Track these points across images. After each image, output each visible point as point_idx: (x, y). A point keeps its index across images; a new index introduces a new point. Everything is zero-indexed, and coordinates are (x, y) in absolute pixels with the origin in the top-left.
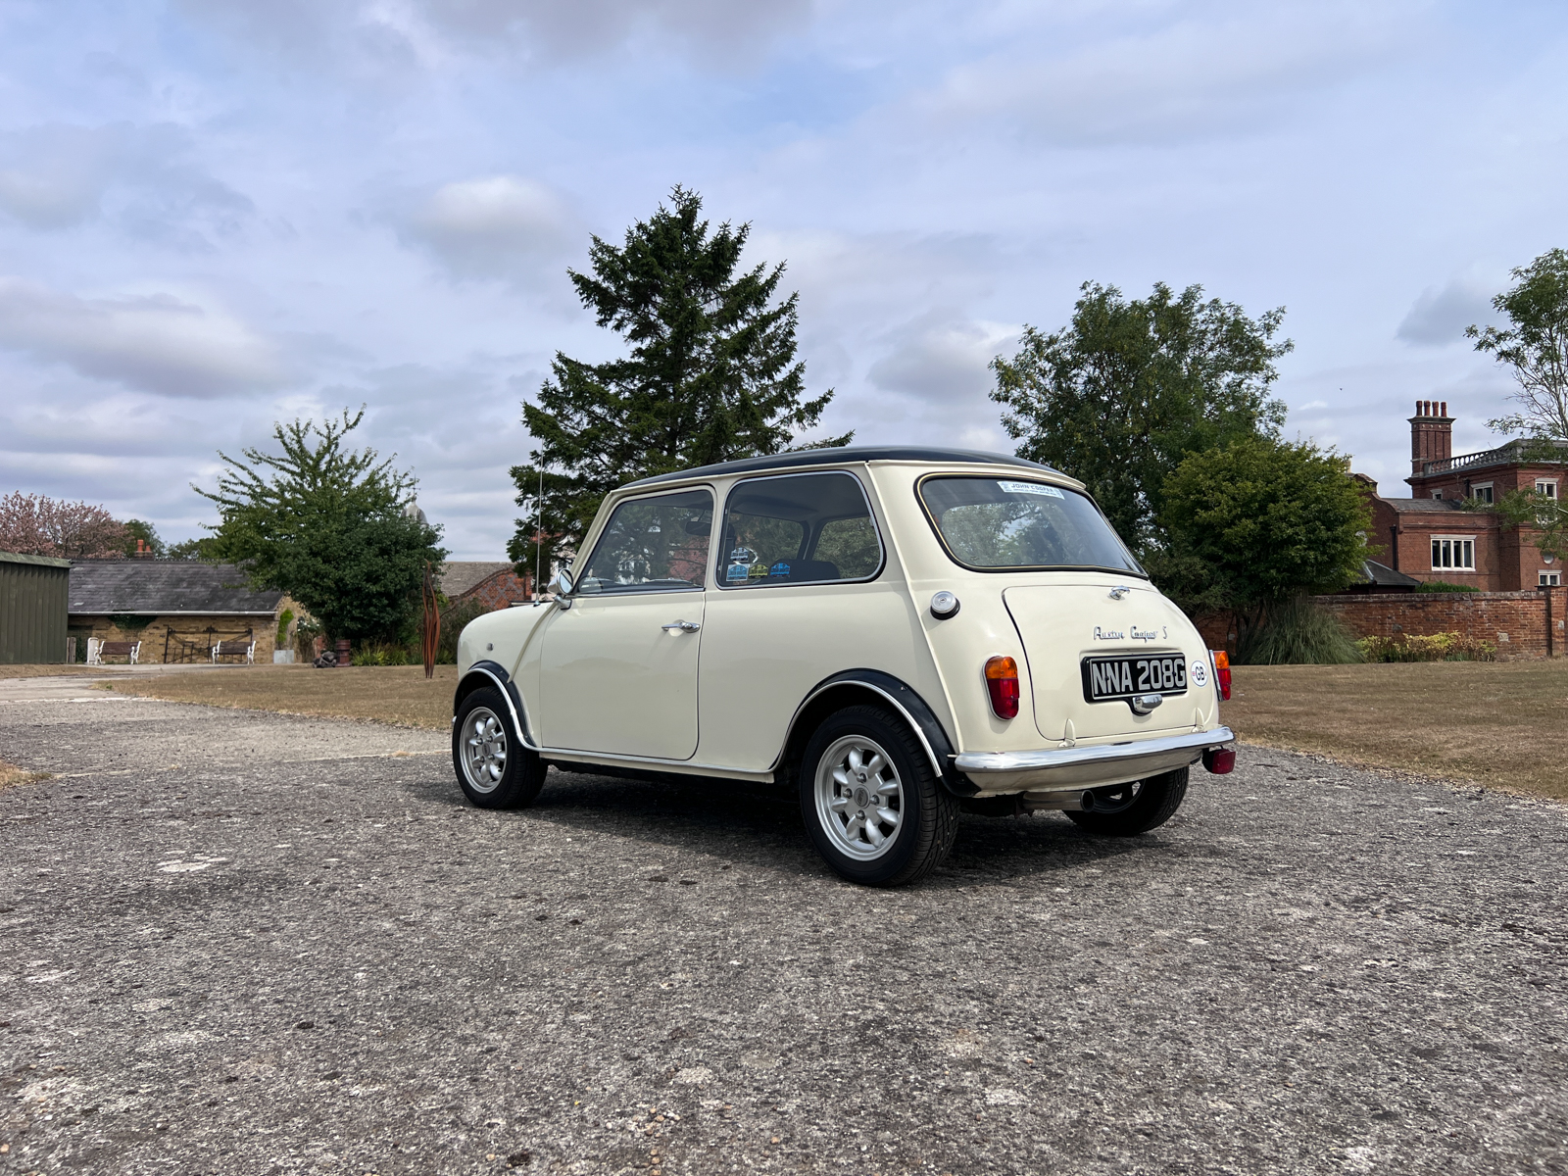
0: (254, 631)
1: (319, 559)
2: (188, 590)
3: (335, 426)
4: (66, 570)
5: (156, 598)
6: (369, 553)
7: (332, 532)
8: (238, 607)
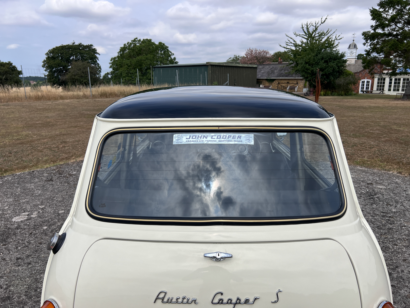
0: (298, 83)
1: (308, 65)
2: (284, 72)
3: (318, 23)
4: (256, 68)
5: (276, 74)
6: (322, 62)
7: (312, 56)
8: (295, 76)
